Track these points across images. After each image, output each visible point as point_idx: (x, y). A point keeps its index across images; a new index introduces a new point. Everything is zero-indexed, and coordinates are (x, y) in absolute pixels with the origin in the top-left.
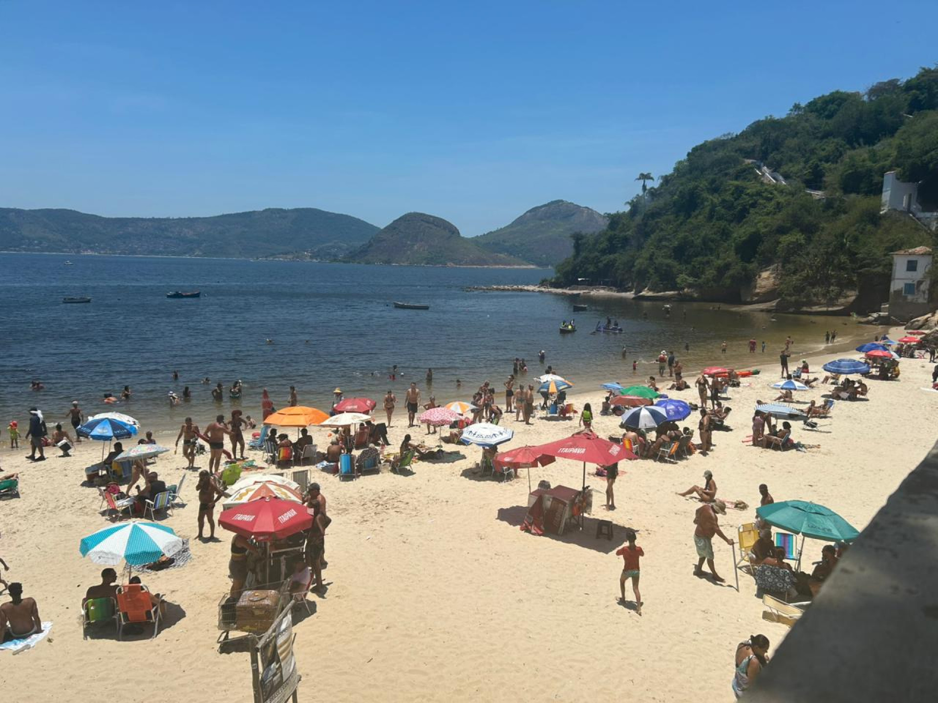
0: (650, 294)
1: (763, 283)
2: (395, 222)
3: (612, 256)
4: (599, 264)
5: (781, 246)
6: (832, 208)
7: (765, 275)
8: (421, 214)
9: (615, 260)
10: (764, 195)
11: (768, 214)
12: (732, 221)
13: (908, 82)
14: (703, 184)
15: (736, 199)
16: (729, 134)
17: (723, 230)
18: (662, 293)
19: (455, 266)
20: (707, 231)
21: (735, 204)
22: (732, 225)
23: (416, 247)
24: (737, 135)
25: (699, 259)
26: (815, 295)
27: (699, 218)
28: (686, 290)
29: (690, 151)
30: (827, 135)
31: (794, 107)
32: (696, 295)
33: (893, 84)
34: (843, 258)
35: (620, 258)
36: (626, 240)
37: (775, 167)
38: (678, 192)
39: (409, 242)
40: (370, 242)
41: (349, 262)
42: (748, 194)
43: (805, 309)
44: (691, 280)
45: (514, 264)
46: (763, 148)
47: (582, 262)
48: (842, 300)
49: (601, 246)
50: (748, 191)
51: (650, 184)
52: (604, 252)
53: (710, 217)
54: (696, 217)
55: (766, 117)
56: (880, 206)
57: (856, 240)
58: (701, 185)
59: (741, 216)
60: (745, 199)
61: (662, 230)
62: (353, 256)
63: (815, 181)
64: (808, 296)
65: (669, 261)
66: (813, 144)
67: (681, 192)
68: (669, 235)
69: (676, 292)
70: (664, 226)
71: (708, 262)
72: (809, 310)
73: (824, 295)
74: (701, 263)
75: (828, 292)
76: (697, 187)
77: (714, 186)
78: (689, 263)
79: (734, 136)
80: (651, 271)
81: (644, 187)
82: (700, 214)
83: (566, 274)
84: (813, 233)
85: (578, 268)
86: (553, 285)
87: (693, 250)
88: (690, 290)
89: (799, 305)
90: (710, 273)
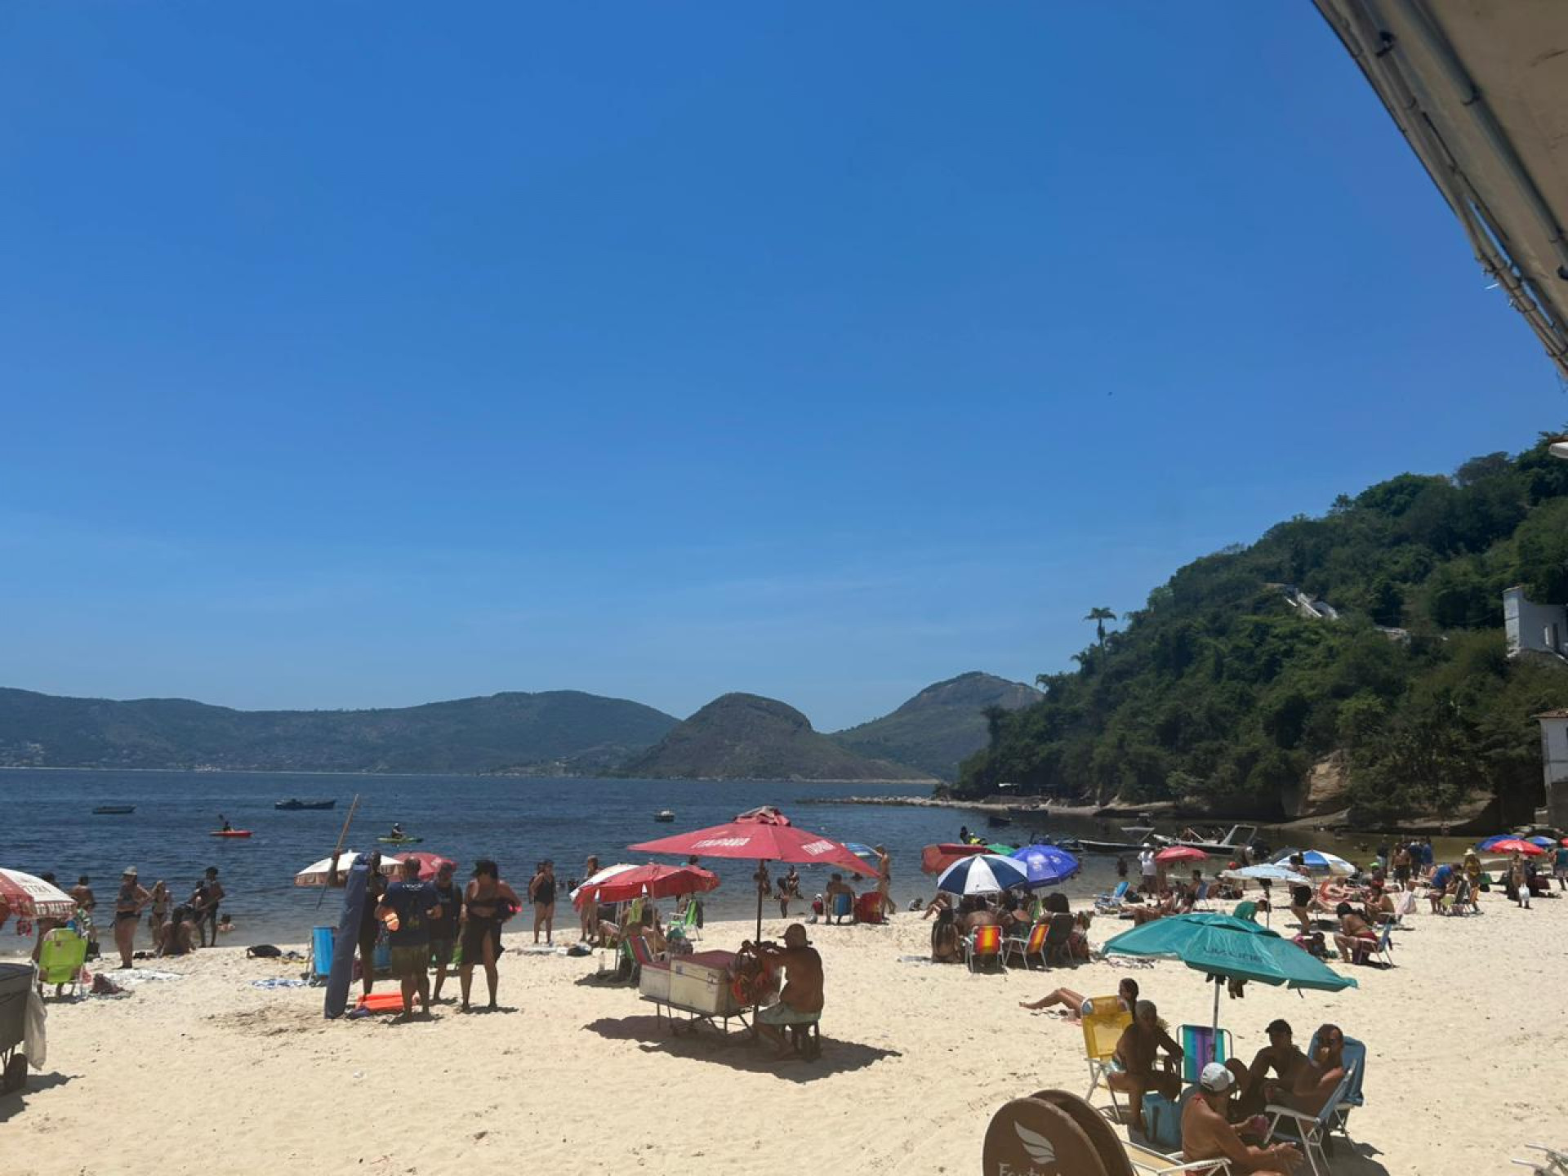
0: (1124, 806)
1: (1321, 784)
2: (706, 708)
3: (1055, 745)
4: (1034, 758)
5: (1342, 717)
6: (1425, 653)
7: (1322, 769)
8: (749, 696)
9: (1060, 751)
10: (1304, 635)
11: (1315, 666)
12: (1255, 681)
13: (1522, 456)
14: (1200, 621)
15: (1258, 645)
16: (1237, 545)
17: (1241, 696)
18: (1146, 805)
19: (803, 780)
20: (1214, 697)
21: (1257, 652)
22: (1256, 687)
23: (738, 749)
24: (1250, 548)
25: (1204, 744)
26: (1414, 799)
27: (1198, 676)
28: (1187, 799)
29: (1175, 574)
30: (1399, 540)
31: (1338, 500)
32: (1206, 808)
33: (1497, 460)
34: (1455, 734)
35: (1068, 746)
36: (1076, 716)
37: (1320, 593)
38: (1157, 637)
39: (726, 742)
40: (663, 741)
41: (628, 777)
42: (1275, 636)
43: (1401, 824)
44: (1192, 781)
45: (904, 778)
46: (1294, 564)
47: (1003, 755)
48: (1464, 808)
49: (1035, 728)
50: (1276, 631)
51: (1109, 626)
52: (1042, 737)
53: (1217, 675)
54: (1193, 675)
55: (1295, 518)
56: (1504, 644)
57: (1471, 701)
58: (1196, 625)
59: (1270, 671)
60: (1273, 643)
61: (1136, 698)
62: (635, 766)
63: (1388, 611)
64: (1401, 800)
65: (1149, 749)
66: (1377, 555)
67: (1162, 636)
68: (1148, 705)
69: (1170, 804)
70: (1137, 691)
71: (1219, 750)
72: (1407, 825)
73: (1431, 799)
74: (1207, 752)
75: (1437, 793)
76: (1190, 626)
77: (1217, 625)
78: (1186, 752)
79: (1246, 549)
80: (1122, 766)
81: (1101, 631)
82: (1198, 670)
83: (978, 777)
84: (1396, 695)
85: (997, 766)
86: (957, 795)
87: (1191, 729)
88: (1194, 799)
89: (1389, 817)
90: (1225, 769)
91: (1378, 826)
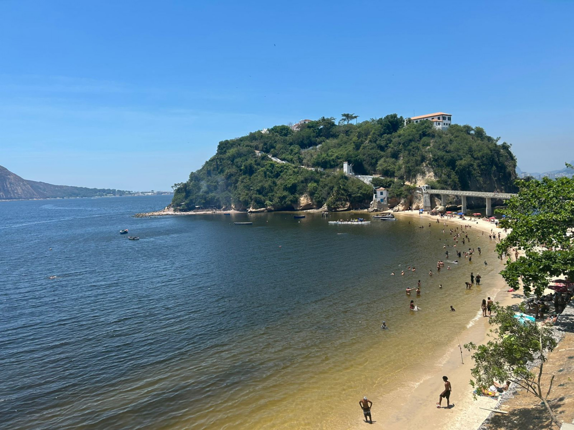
0: (254, 210)
1: (303, 202)
4: (207, 199)
6: (319, 173)
7: (302, 199)
10: (285, 167)
11: (290, 175)
12: (275, 178)
17: (273, 182)
18: (259, 209)
21: (273, 171)
25: (270, 194)
27: (258, 176)
32: (273, 209)
37: (275, 156)
44: (270, 203)
50: (277, 166)
56: (344, 173)
57: (344, 185)
59: (277, 175)
63: (301, 162)
65: (258, 196)
67: (245, 165)
69: (265, 209)
71: (274, 195)
74: (271, 196)
75: (342, 203)
78: (267, 196)
83: (187, 205)
84: (318, 182)
85: (194, 201)
86: (181, 210)
87: (266, 190)
88: (270, 207)
89: (335, 208)
90: (276, 200)
91: (333, 210)
